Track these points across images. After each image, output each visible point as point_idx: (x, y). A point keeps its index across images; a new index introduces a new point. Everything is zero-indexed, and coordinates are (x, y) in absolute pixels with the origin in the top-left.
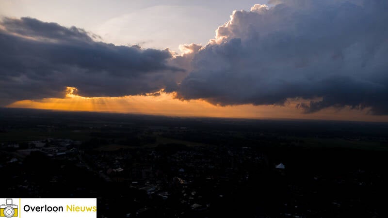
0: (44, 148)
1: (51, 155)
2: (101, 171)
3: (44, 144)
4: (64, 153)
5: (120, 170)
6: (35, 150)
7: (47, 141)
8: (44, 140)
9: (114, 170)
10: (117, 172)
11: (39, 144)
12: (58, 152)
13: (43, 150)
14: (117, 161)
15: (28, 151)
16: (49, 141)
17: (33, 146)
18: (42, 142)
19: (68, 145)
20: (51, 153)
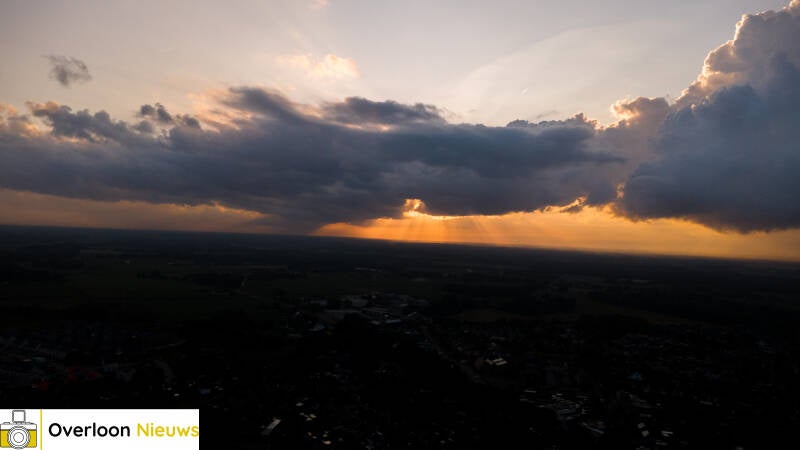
0: (365, 309)
1: (376, 323)
2: (463, 361)
3: (365, 302)
4: (398, 320)
5: (500, 362)
6: (351, 311)
7: (370, 297)
8: (365, 295)
9: (488, 361)
10: (494, 364)
11: (357, 301)
12: (388, 318)
13: (364, 312)
14: (494, 344)
15: (340, 313)
16: (374, 297)
17: (348, 305)
18: (364, 298)
19: (404, 305)
20: (377, 320)
